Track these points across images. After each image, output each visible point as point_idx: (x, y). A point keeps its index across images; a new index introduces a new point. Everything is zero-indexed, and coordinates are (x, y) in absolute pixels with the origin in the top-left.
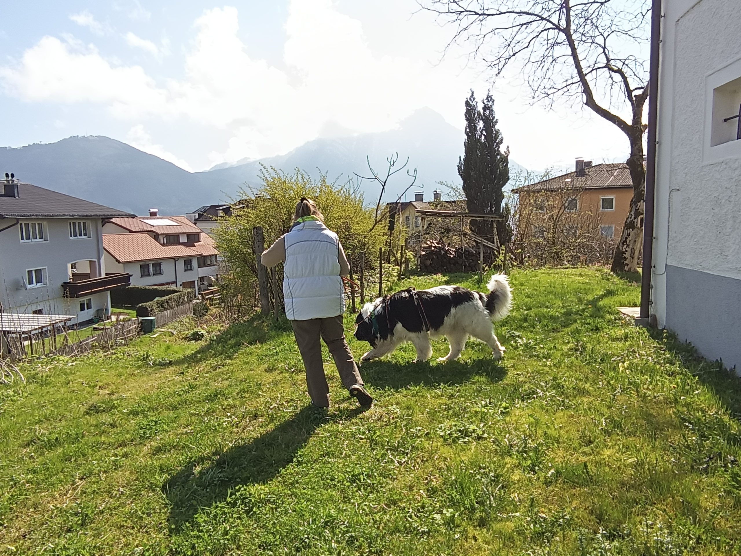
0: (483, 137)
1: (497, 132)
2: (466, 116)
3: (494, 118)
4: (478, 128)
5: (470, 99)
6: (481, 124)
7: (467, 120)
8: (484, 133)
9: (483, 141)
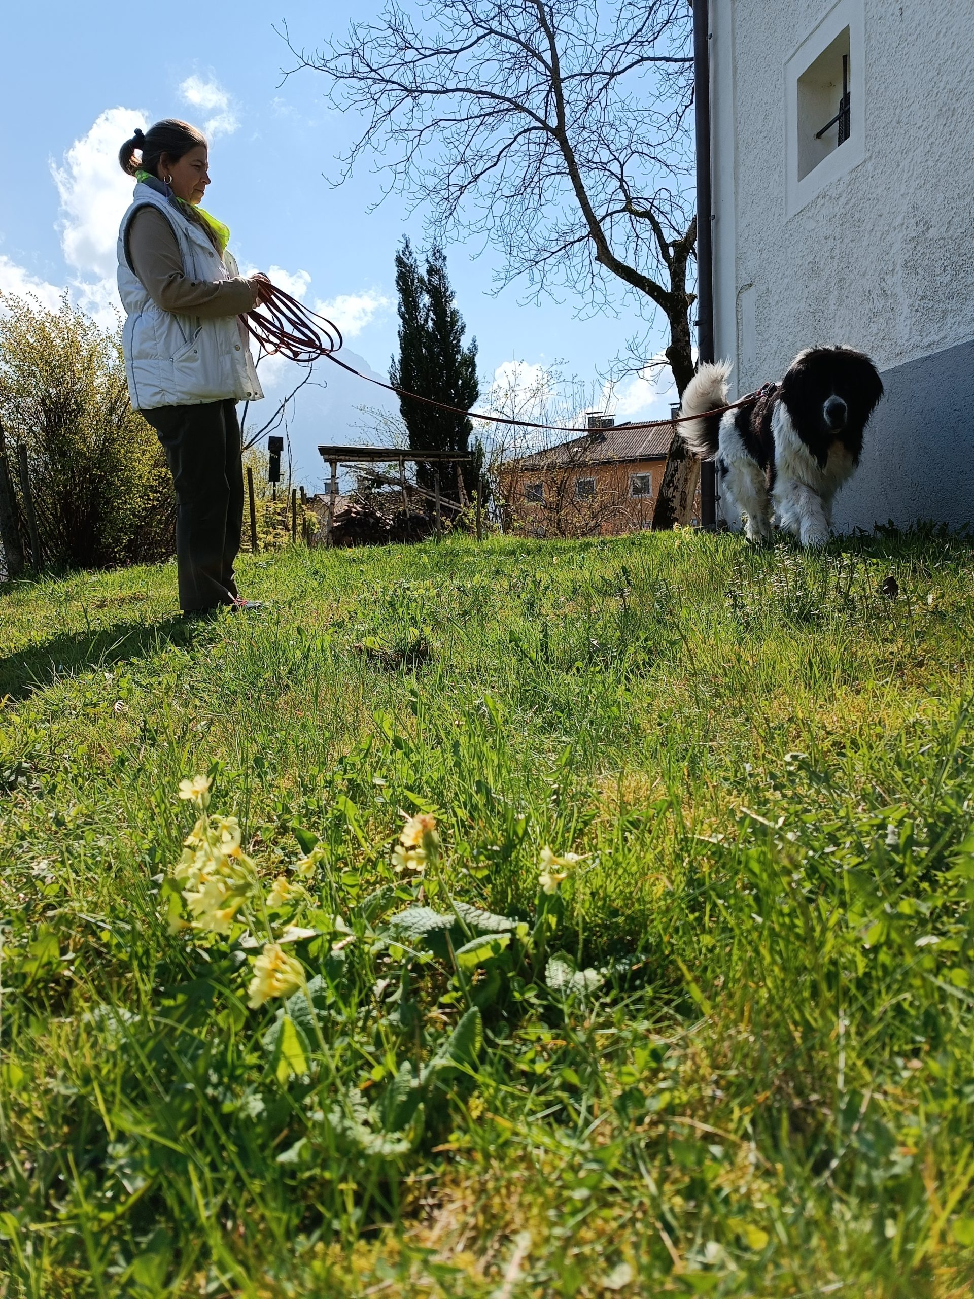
0: (430, 323)
1: (454, 313)
2: (398, 283)
3: (447, 289)
4: (421, 306)
5: (404, 254)
6: (425, 300)
7: (401, 290)
8: (431, 314)
9: (430, 330)
